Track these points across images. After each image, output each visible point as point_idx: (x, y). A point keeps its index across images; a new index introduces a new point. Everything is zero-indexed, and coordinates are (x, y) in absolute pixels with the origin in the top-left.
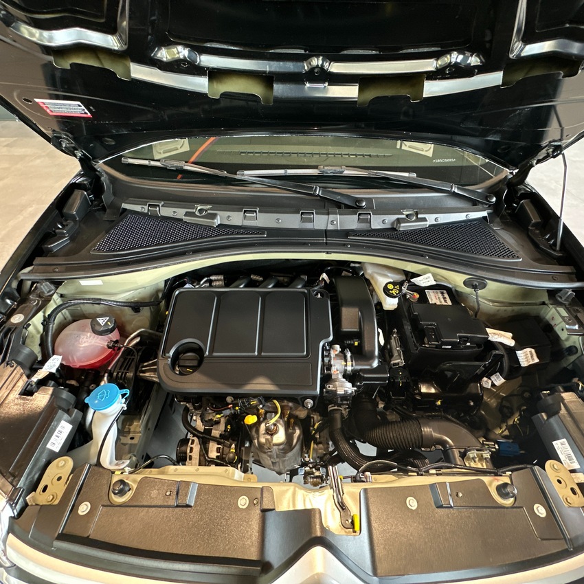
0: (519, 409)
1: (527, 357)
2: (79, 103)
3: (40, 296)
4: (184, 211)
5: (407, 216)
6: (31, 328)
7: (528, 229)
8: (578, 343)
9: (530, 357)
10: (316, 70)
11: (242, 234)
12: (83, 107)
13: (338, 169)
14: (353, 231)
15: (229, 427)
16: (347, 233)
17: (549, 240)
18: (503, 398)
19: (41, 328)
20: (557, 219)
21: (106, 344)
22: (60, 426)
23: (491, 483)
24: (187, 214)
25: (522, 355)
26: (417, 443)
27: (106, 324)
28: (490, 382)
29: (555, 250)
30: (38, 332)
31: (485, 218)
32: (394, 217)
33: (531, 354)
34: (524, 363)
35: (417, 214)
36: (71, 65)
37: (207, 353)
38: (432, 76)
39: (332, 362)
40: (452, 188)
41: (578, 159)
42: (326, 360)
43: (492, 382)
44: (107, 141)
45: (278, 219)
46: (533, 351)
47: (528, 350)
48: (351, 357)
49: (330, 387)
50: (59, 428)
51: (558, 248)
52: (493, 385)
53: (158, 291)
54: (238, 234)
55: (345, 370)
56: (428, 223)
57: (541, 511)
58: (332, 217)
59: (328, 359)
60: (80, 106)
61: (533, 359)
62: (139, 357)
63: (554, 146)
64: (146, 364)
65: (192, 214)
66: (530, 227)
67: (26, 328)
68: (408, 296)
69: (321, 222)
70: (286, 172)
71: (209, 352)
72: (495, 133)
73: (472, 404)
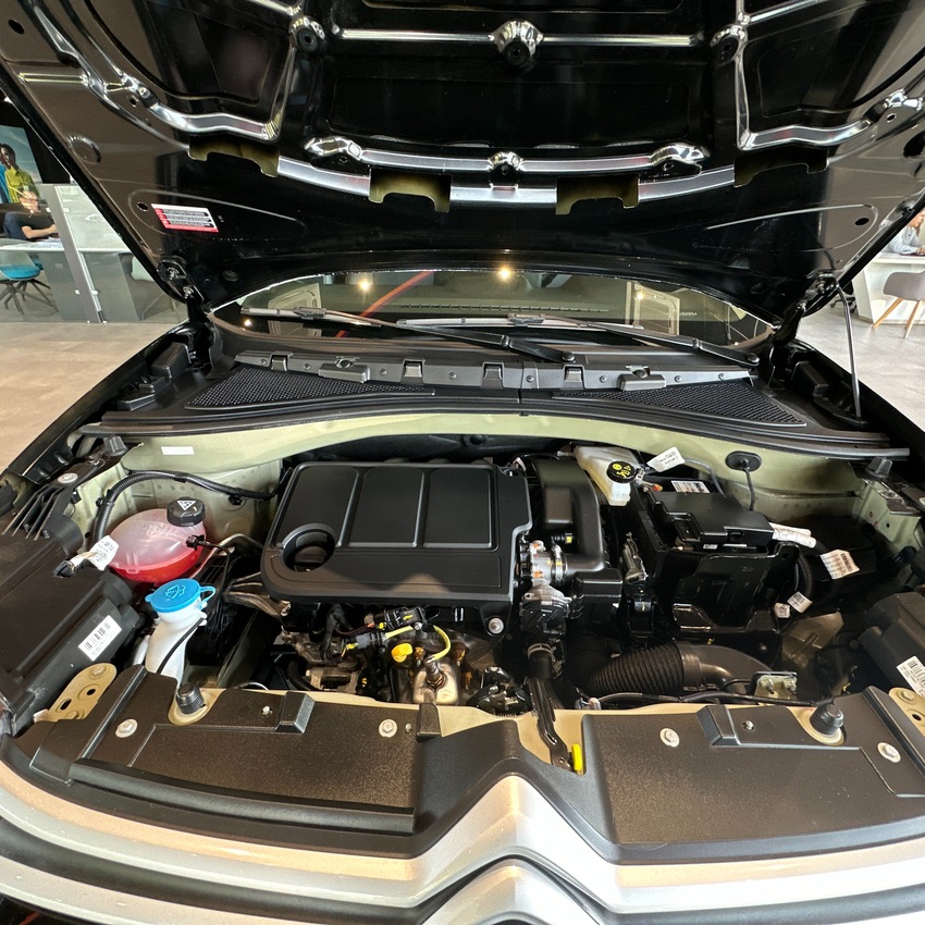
0: (846, 670)
1: (839, 564)
2: (206, 210)
3: (104, 457)
4: (320, 363)
5: (635, 373)
6: (79, 505)
7: (813, 397)
8: (914, 540)
9: (844, 564)
10: (503, 168)
11: (401, 391)
12: (210, 217)
13: (535, 317)
14: (558, 390)
15: (364, 681)
16: (550, 393)
17: (843, 407)
18: (818, 652)
19: (94, 509)
20: (849, 378)
21: (186, 539)
22: (103, 622)
23: (800, 713)
24: (324, 367)
25: (831, 560)
26: (675, 676)
27: (190, 509)
28: (787, 607)
29: (855, 418)
30: (89, 515)
31: (746, 380)
32: (616, 374)
33: (845, 558)
34: (836, 573)
35: (648, 371)
36: (209, 156)
37: (339, 544)
38: (648, 174)
39: (533, 561)
40: (694, 343)
41: (888, 373)
42: (523, 557)
43: (791, 607)
44: (228, 276)
45: (452, 374)
46: (847, 554)
47: (838, 552)
48: (562, 555)
49: (530, 596)
50: (101, 625)
51: (858, 414)
52: (793, 611)
53: (268, 485)
54: (394, 391)
55: (553, 577)
56: (665, 383)
57: (891, 753)
58: (528, 371)
59: (526, 556)
60: (206, 215)
61: (850, 568)
62: (231, 567)
63: (824, 279)
64: (239, 580)
65: (333, 367)
66: (815, 395)
67: (73, 503)
68: (646, 489)
69: (513, 378)
70: (464, 322)
71: (343, 543)
72: (739, 258)
73: (764, 648)
